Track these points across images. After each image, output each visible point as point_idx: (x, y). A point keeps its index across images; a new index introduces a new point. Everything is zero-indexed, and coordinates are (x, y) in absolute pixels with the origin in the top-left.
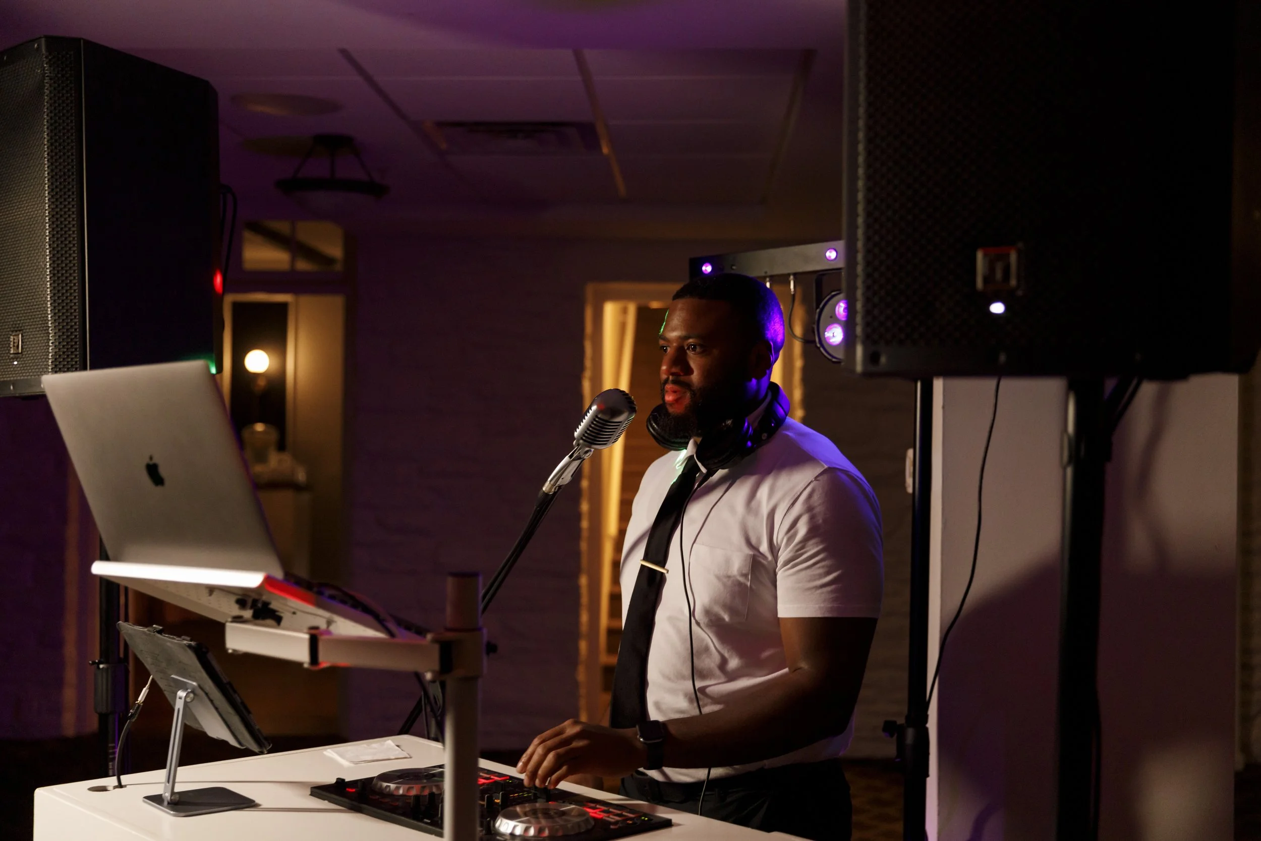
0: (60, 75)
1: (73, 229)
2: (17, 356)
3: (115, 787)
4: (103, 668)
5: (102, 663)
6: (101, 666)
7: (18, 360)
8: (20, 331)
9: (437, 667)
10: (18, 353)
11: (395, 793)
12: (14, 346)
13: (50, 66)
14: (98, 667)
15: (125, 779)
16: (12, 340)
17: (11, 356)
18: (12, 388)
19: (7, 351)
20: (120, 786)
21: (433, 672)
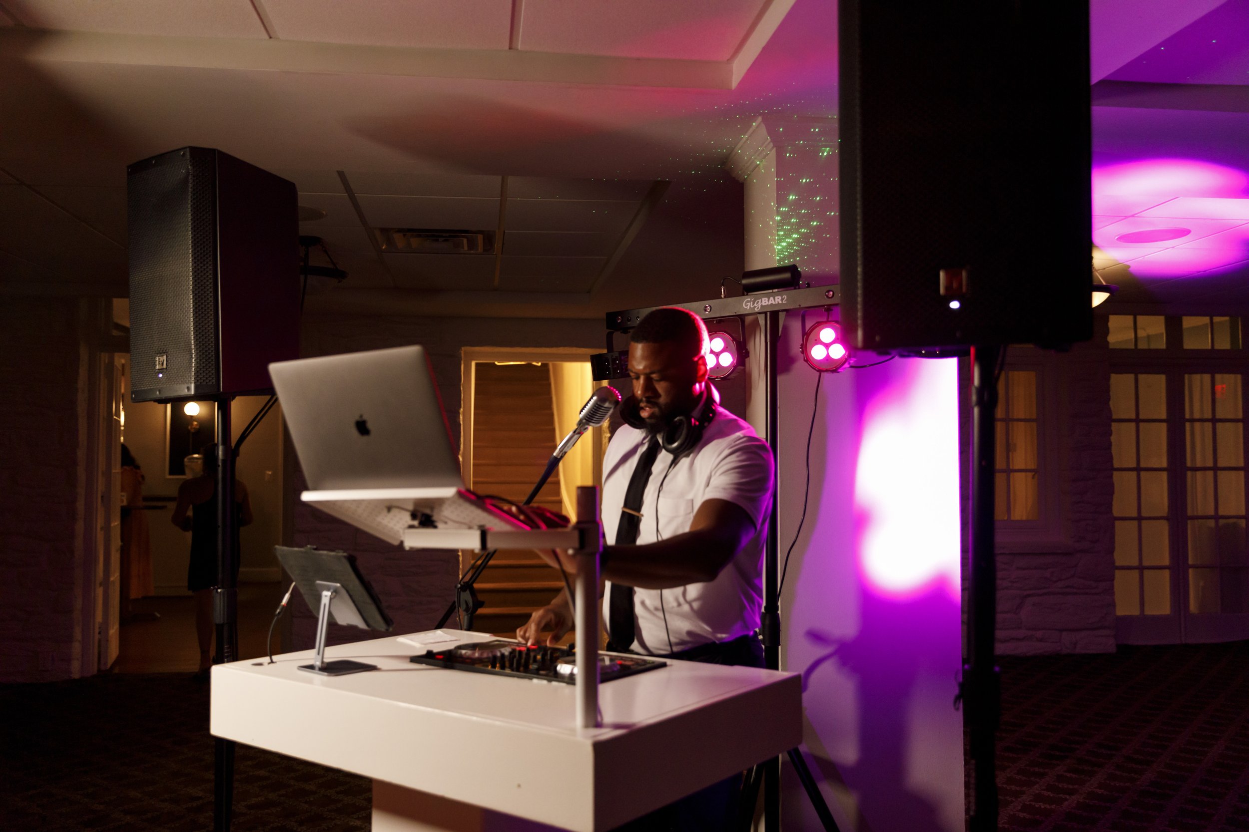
0: (200, 174)
1: (210, 281)
2: (161, 371)
3: (269, 663)
4: (221, 591)
5: (220, 588)
6: (219, 590)
7: (164, 373)
8: (164, 353)
9: (577, 545)
10: (164, 369)
11: (473, 657)
12: (159, 364)
13: (194, 168)
14: (217, 592)
15: (275, 658)
16: (158, 359)
17: (157, 371)
18: (158, 393)
19: (153, 368)
20: (272, 662)
21: (574, 549)
